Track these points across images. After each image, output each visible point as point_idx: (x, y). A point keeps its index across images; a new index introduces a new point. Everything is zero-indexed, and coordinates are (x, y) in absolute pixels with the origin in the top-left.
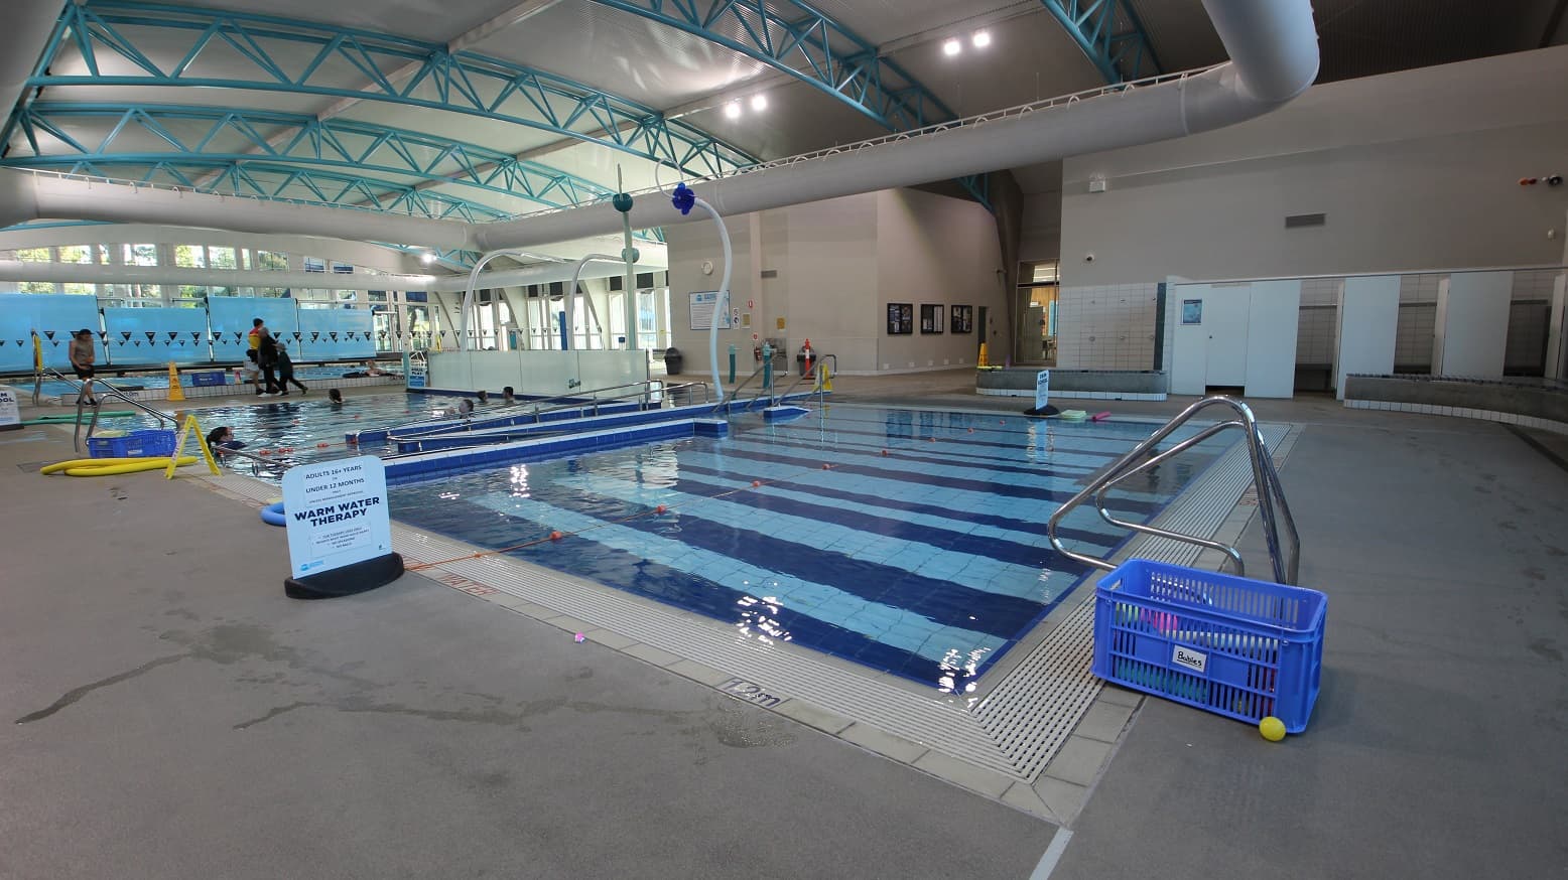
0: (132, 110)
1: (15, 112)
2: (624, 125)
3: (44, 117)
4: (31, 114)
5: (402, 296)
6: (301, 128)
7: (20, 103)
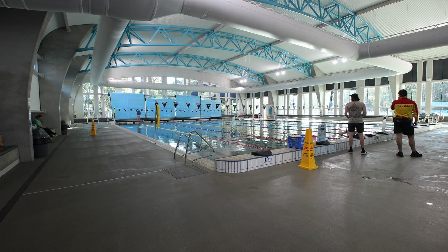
0: (137, 54)
1: (112, 56)
2: (259, 48)
3: (119, 57)
4: (116, 56)
5: (229, 95)
6: (174, 57)
7: (113, 54)
